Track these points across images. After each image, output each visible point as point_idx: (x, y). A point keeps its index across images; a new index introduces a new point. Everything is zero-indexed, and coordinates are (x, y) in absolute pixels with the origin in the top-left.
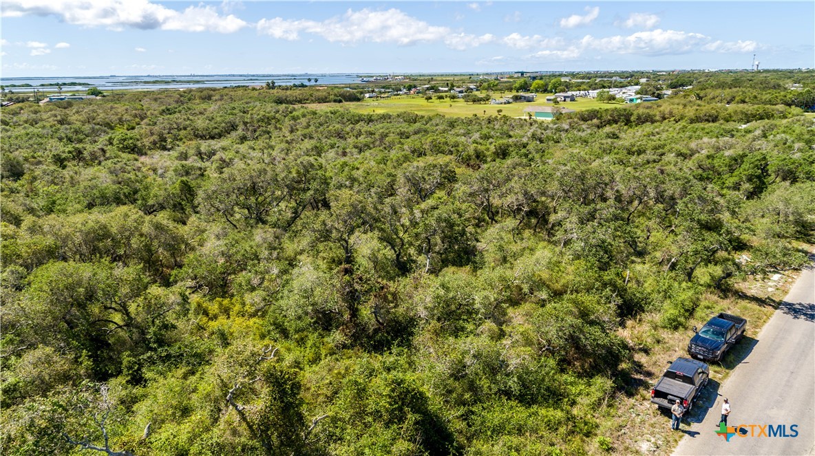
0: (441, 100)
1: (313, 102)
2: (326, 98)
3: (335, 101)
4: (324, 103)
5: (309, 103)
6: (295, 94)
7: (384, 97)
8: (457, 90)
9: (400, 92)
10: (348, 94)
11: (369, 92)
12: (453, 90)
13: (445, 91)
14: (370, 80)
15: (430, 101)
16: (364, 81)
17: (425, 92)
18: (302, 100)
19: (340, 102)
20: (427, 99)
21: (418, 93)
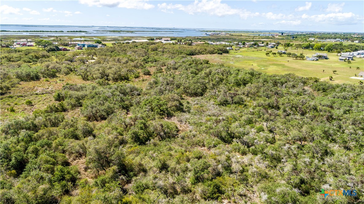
2: (213, 51)
3: (219, 53)
4: (213, 54)
5: (205, 54)
6: (198, 49)
7: (237, 50)
8: (269, 46)
9: (240, 46)
10: (223, 49)
11: (228, 47)
12: (268, 46)
13: (263, 46)
14: (210, 34)
15: (268, 55)
16: (208, 35)
17: (253, 46)
18: (202, 52)
19: (221, 54)
20: (267, 54)
21: (250, 47)
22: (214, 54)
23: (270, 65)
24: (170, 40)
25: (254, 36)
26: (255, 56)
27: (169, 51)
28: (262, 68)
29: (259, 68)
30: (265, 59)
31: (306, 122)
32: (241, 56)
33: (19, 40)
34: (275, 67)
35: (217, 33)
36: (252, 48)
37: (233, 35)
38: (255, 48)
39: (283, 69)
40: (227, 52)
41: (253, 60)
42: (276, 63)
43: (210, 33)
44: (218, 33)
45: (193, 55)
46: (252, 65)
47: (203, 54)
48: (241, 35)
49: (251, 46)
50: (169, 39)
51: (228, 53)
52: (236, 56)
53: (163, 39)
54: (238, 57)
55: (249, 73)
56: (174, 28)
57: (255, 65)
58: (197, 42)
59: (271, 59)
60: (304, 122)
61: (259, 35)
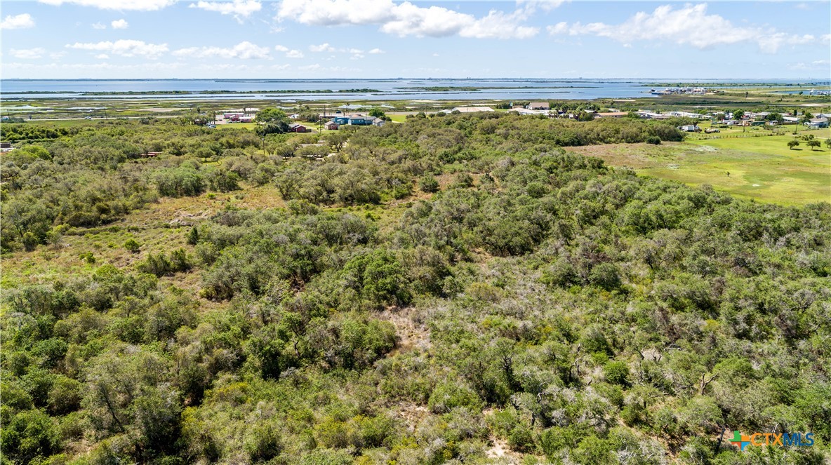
0: (816, 148)
1: (619, 141)
2: (637, 135)
3: (650, 142)
4: (635, 142)
5: (614, 142)
6: (595, 130)
7: (710, 133)
8: (815, 121)
9: (726, 121)
10: (667, 131)
11: (687, 124)
12: (810, 122)
13: (794, 123)
14: (662, 92)
15: (795, 147)
16: (656, 94)
17: (764, 123)
18: (604, 138)
19: (657, 142)
20: (791, 144)
21: (754, 124)
22: (638, 142)
23: (787, 174)
24: (548, 107)
25: (783, 97)
26: (755, 149)
27: (518, 133)
28: (755, 183)
29: (745, 183)
30: (777, 159)
31: (775, 367)
32: (710, 149)
33: (234, 111)
34: (799, 181)
35: (682, 88)
36: (758, 127)
37: (723, 94)
38: (768, 128)
39: (820, 188)
40: (678, 138)
41: (738, 159)
42: (805, 170)
43: (664, 90)
44: (686, 88)
45: (580, 144)
46: (729, 174)
47: (607, 143)
48: (747, 93)
49: (761, 122)
50: (546, 105)
51: (679, 141)
52: (697, 149)
53: (532, 105)
54: (702, 153)
55: (690, 199)
56: (581, 78)
57: (737, 175)
58: (609, 112)
59: (801, 158)
60: (768, 366)
61: (801, 93)
